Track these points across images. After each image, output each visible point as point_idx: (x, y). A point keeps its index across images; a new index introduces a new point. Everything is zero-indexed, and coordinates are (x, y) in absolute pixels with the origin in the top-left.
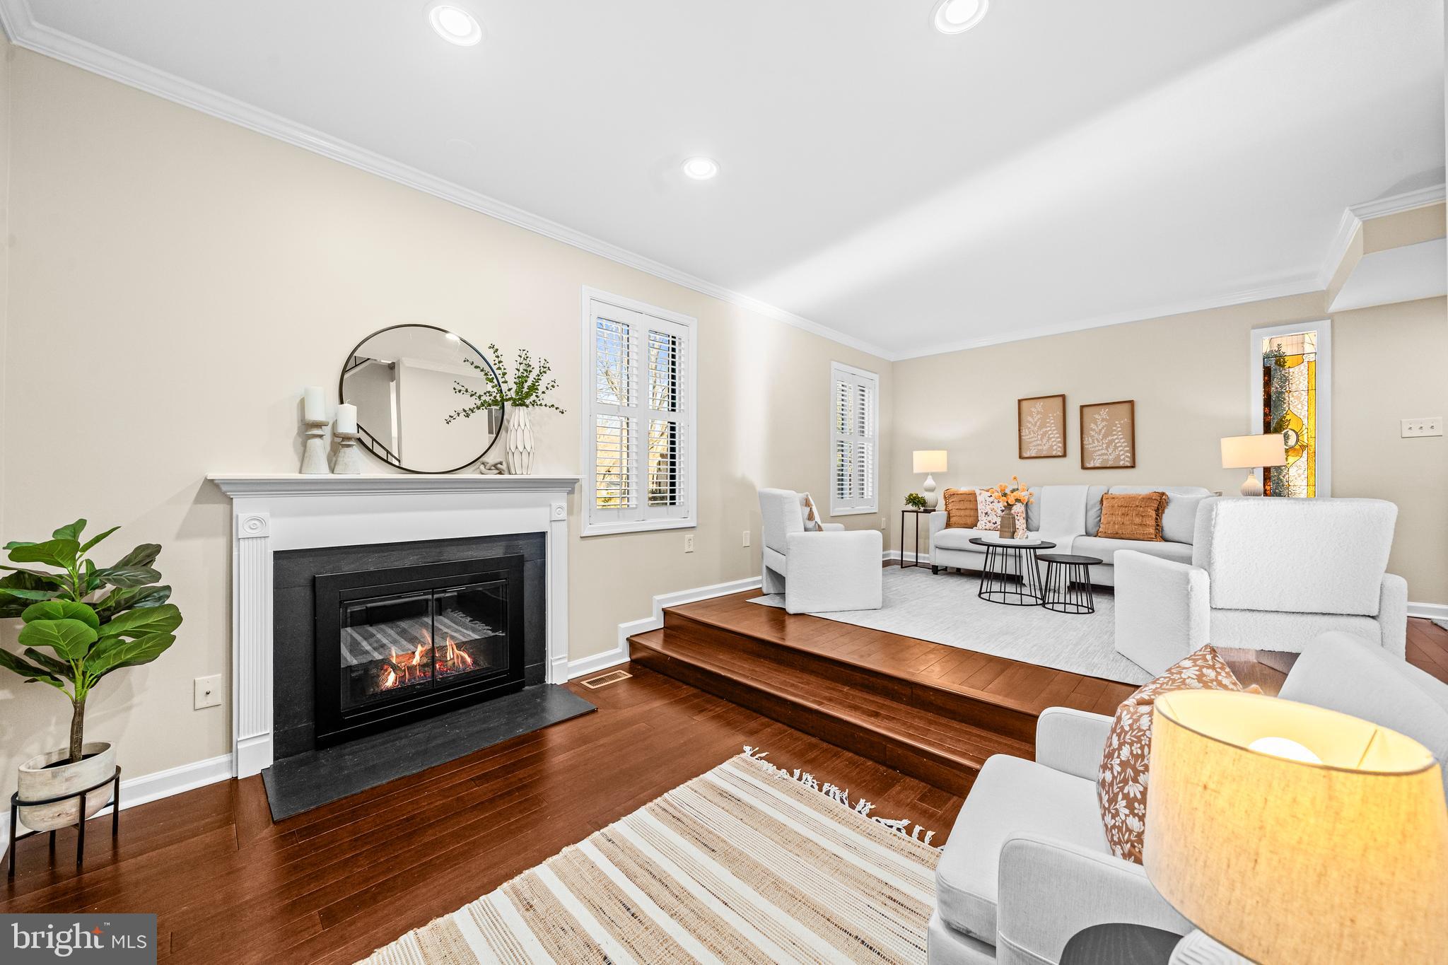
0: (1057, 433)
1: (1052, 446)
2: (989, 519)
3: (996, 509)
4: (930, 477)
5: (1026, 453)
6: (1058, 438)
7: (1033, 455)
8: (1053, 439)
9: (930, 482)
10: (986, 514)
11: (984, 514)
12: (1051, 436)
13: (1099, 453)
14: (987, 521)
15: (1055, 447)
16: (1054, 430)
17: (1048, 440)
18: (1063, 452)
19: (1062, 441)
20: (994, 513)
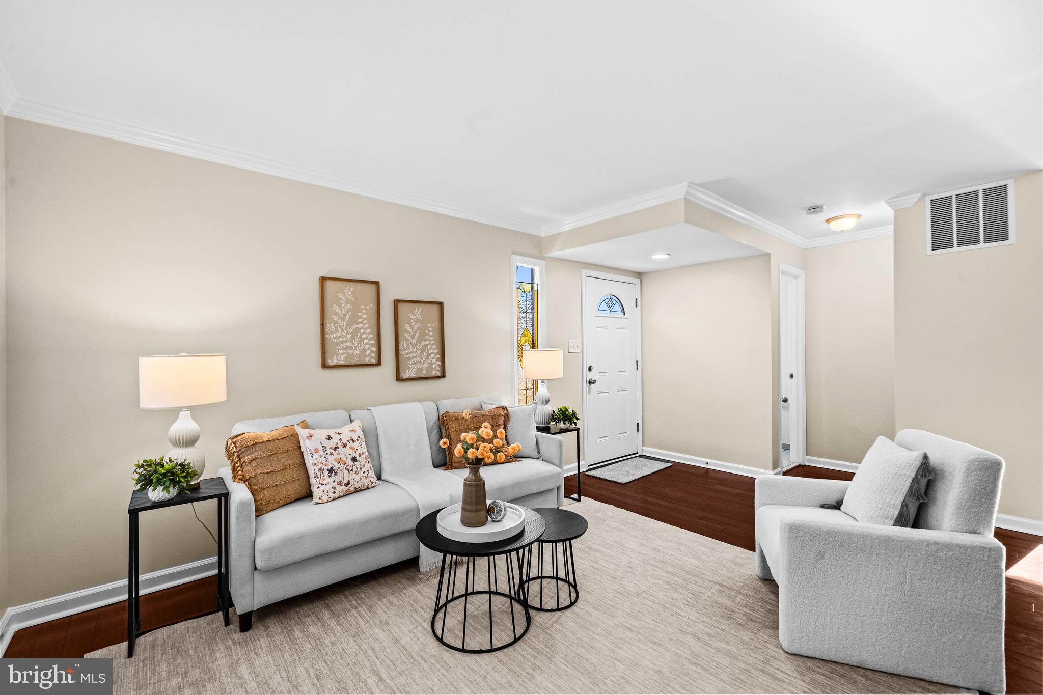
0: (369, 333)
1: (364, 350)
2: (338, 478)
3: (344, 458)
4: (185, 415)
5: (332, 360)
6: (371, 339)
7: (341, 362)
8: (366, 341)
9: (185, 425)
10: (331, 470)
11: (326, 473)
12: (364, 336)
13: (414, 360)
14: (335, 484)
15: (368, 352)
16: (367, 328)
17: (360, 343)
18: (377, 358)
19: (377, 344)
20: (343, 467)
